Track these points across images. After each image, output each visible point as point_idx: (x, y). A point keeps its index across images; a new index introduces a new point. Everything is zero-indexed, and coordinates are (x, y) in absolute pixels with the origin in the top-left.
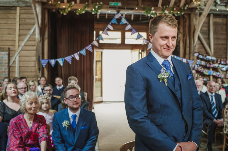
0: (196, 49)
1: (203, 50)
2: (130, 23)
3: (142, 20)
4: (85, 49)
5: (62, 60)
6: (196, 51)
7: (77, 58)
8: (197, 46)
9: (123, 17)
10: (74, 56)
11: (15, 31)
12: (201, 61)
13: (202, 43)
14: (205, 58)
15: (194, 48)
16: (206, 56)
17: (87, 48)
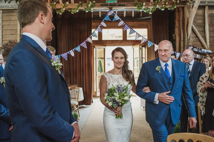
0: (190, 42)
1: (199, 43)
2: (122, 20)
3: (143, 16)
4: (79, 46)
5: (59, 56)
6: (190, 44)
7: (73, 54)
8: (191, 39)
9: (116, 14)
10: (70, 53)
11: (17, 31)
12: (196, 54)
13: (197, 37)
14: (200, 51)
15: (188, 41)
16: (201, 49)
17: (81, 45)
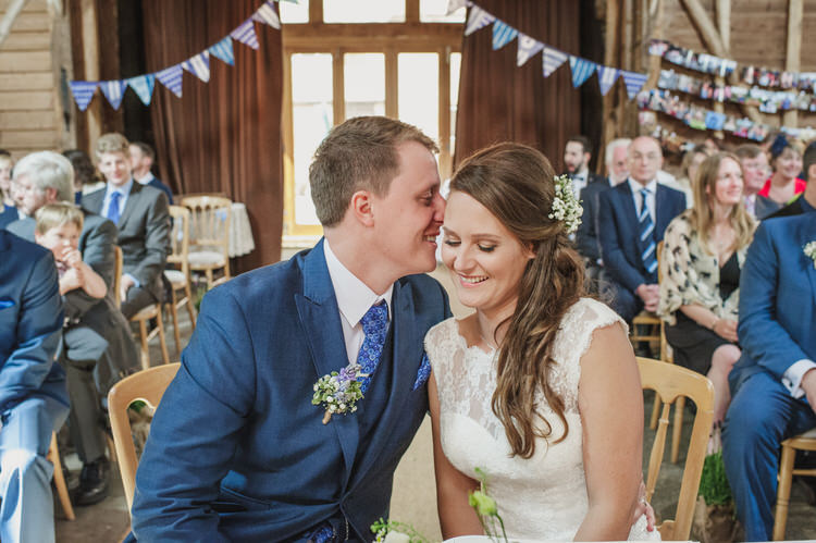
0: (656, 27)
1: (689, 32)
4: (229, 40)
5: (148, 81)
6: (658, 34)
7: (203, 72)
8: (662, 15)
10: (190, 65)
12: (677, 76)
13: (684, 5)
14: (693, 65)
15: (649, 24)
16: (696, 56)
17: (237, 34)
